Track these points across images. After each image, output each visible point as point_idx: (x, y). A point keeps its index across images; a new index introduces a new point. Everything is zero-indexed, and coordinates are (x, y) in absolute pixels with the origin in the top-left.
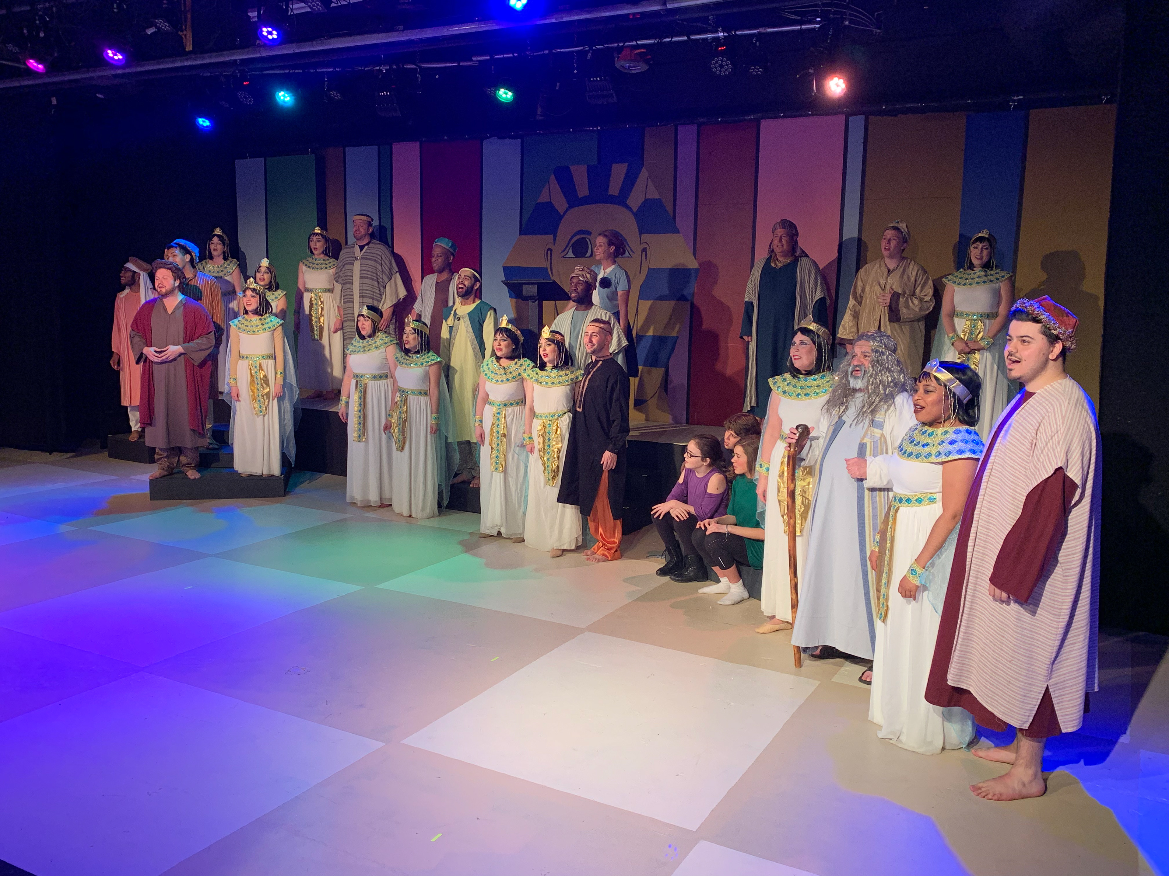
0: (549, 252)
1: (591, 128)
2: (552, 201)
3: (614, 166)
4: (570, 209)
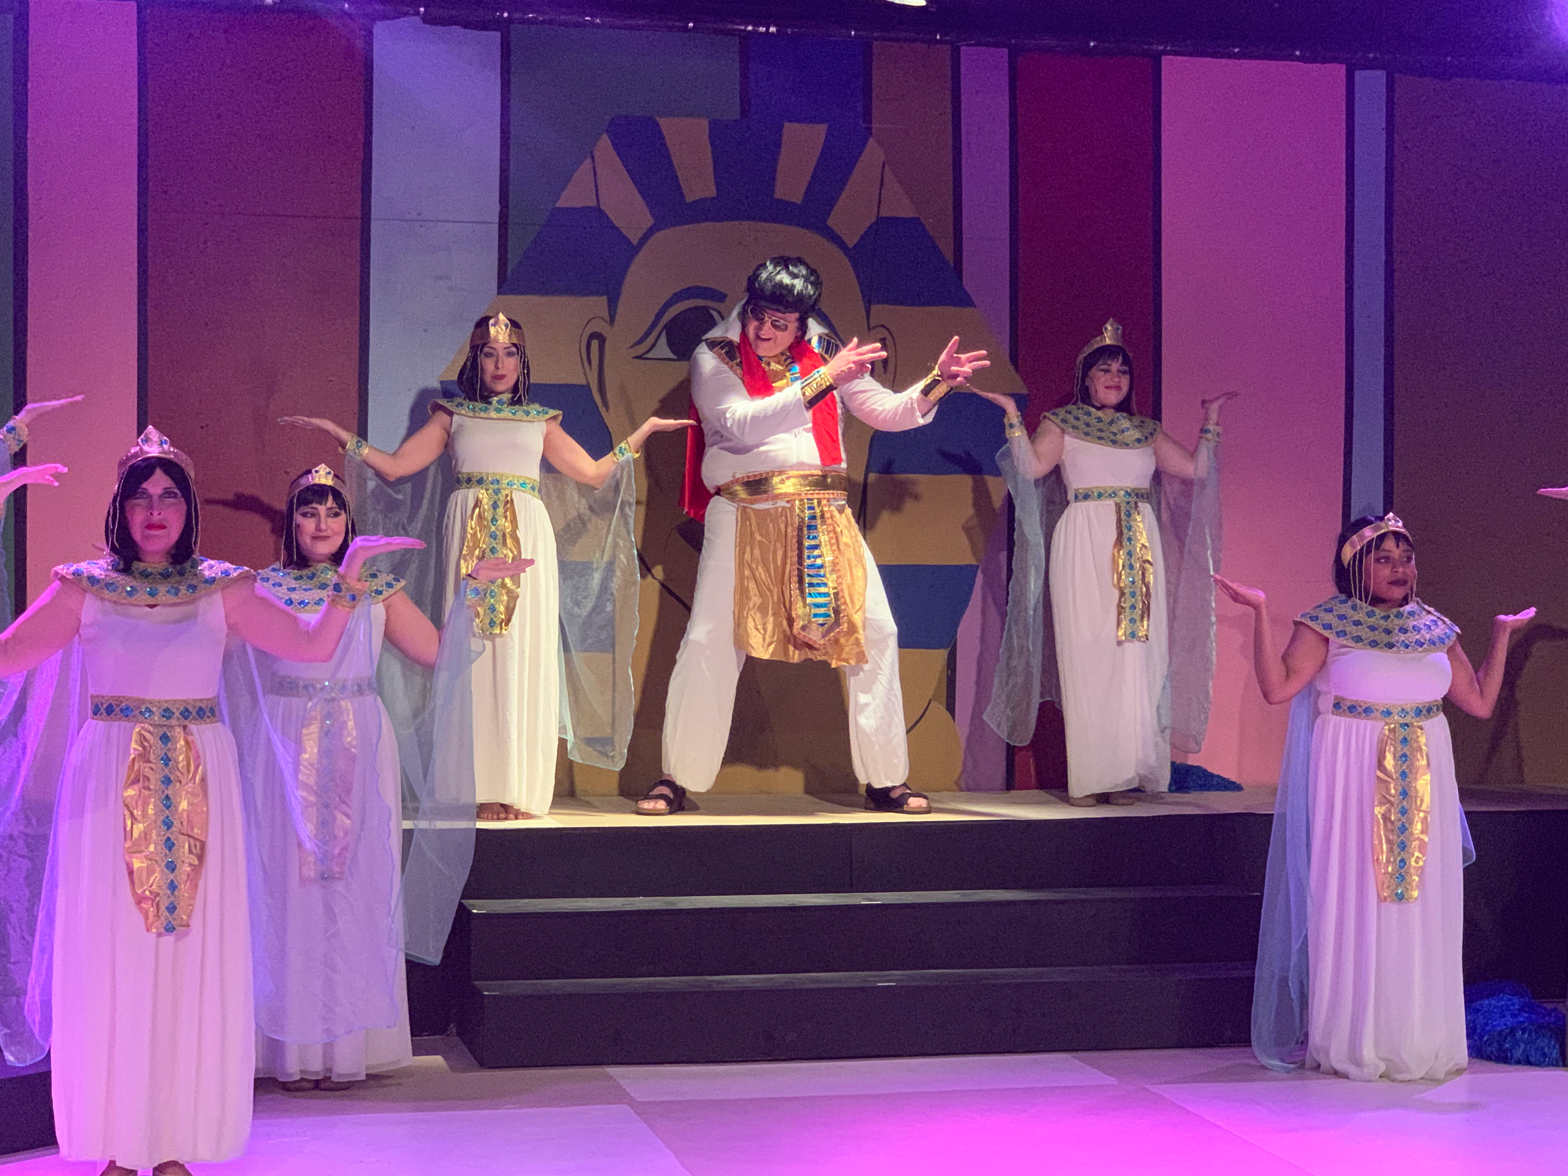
0: (595, 343)
1: (750, 28)
2: (602, 207)
3: (791, 131)
4: (659, 230)
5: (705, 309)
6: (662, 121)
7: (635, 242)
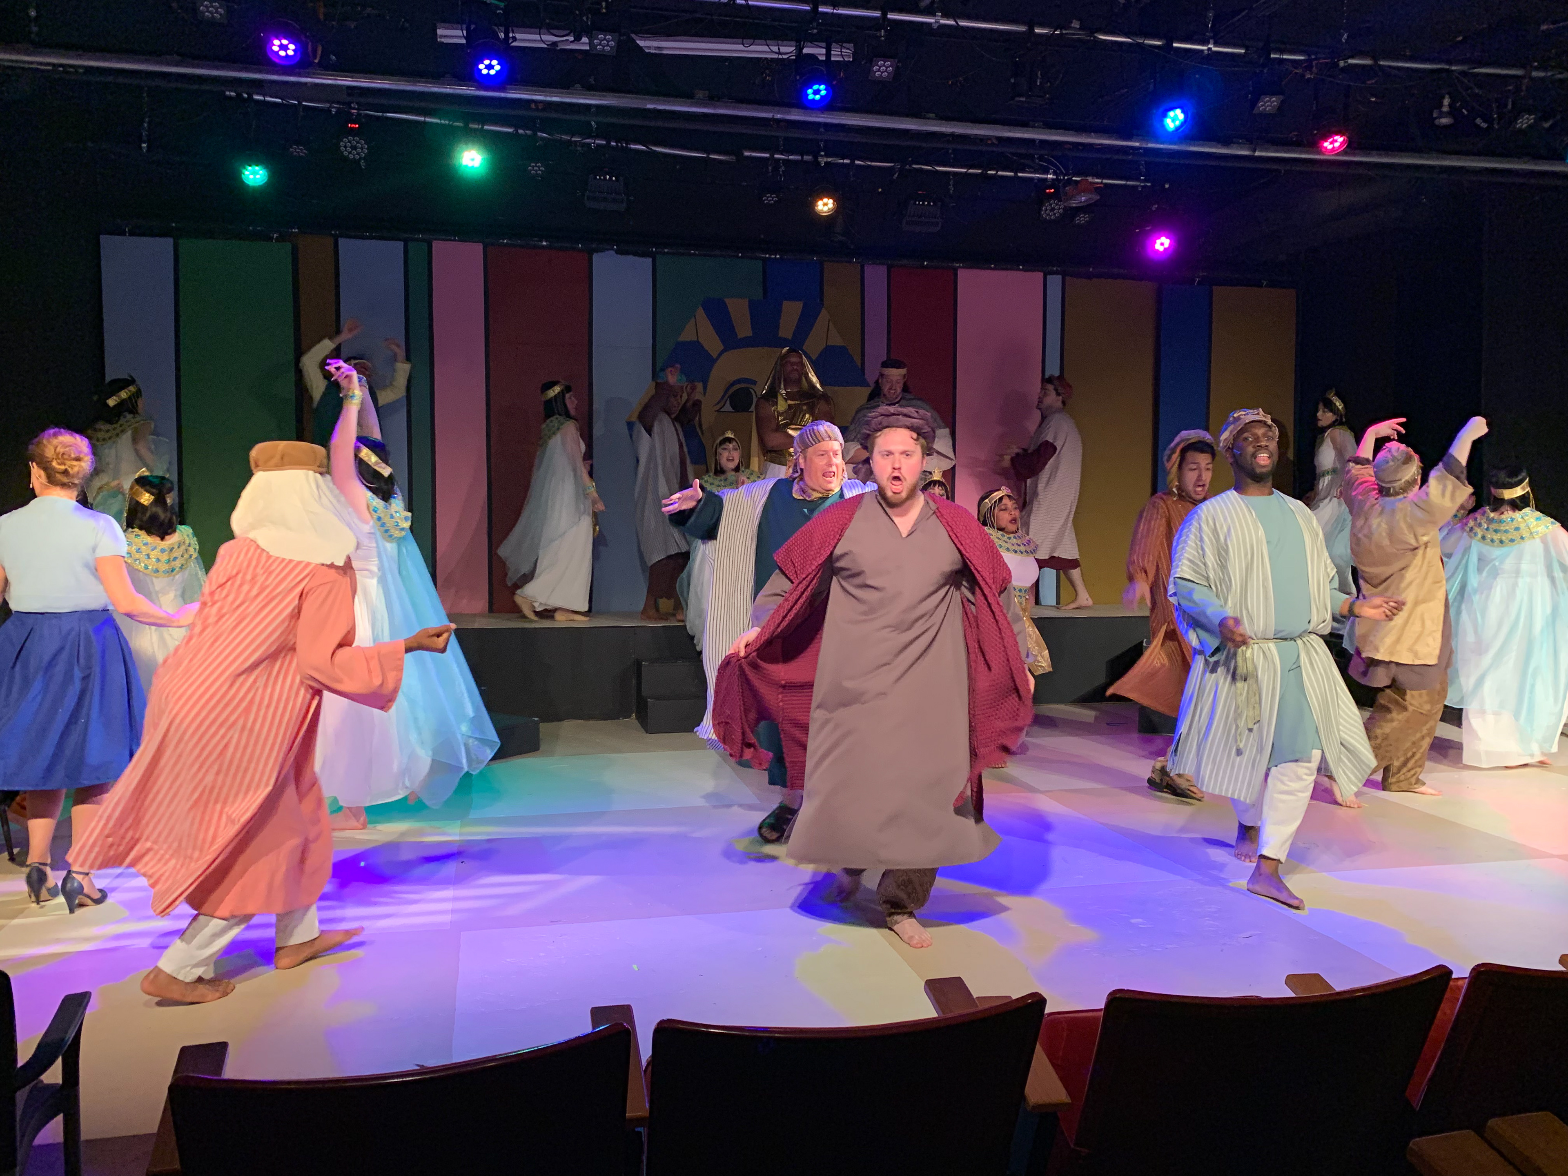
1: (767, 256)
2: (700, 340)
3: (785, 304)
4: (726, 351)
5: (747, 389)
6: (728, 301)
7: (715, 357)
